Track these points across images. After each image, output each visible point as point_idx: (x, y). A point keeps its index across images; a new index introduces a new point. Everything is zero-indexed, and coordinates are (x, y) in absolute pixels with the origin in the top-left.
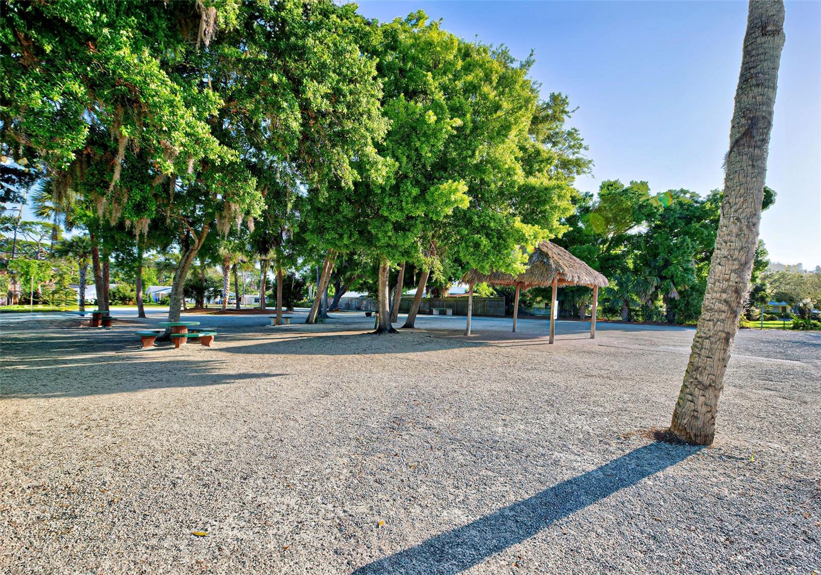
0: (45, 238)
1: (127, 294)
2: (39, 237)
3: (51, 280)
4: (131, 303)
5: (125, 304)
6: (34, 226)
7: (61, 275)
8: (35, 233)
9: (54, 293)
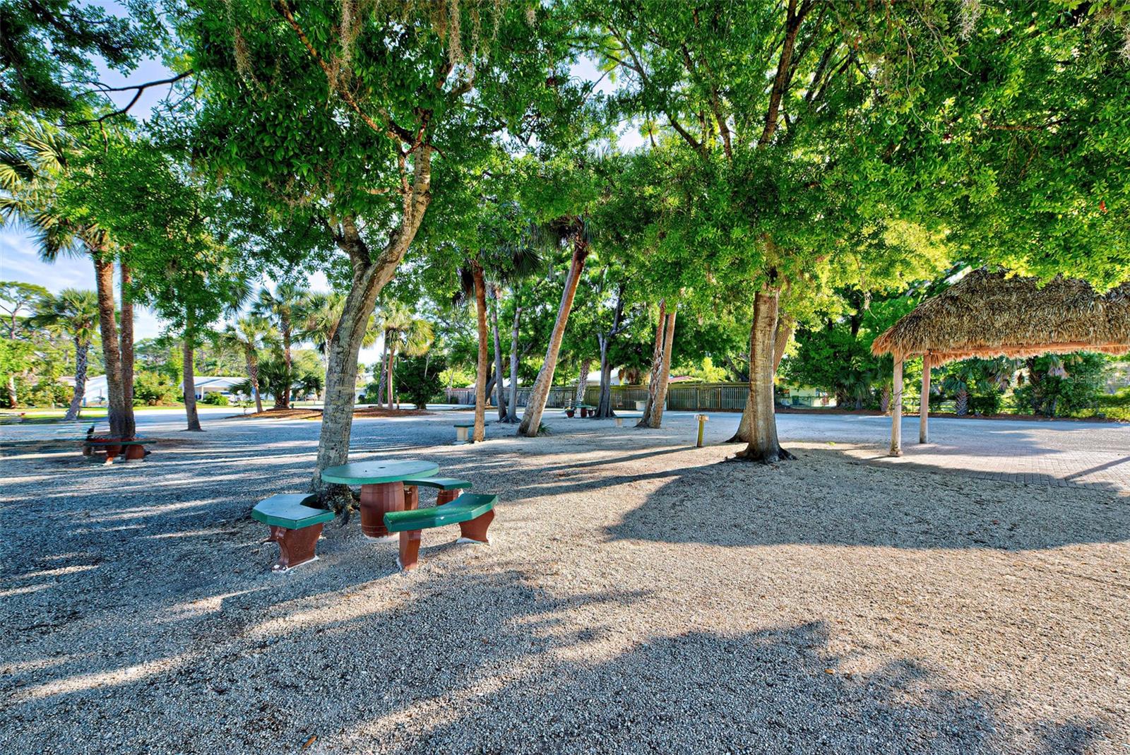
0: (23, 306)
1: (152, 390)
2: (14, 306)
3: (31, 370)
4: (159, 402)
5: (150, 404)
6: (6, 289)
7: (48, 363)
8: (9, 299)
9: (35, 390)
